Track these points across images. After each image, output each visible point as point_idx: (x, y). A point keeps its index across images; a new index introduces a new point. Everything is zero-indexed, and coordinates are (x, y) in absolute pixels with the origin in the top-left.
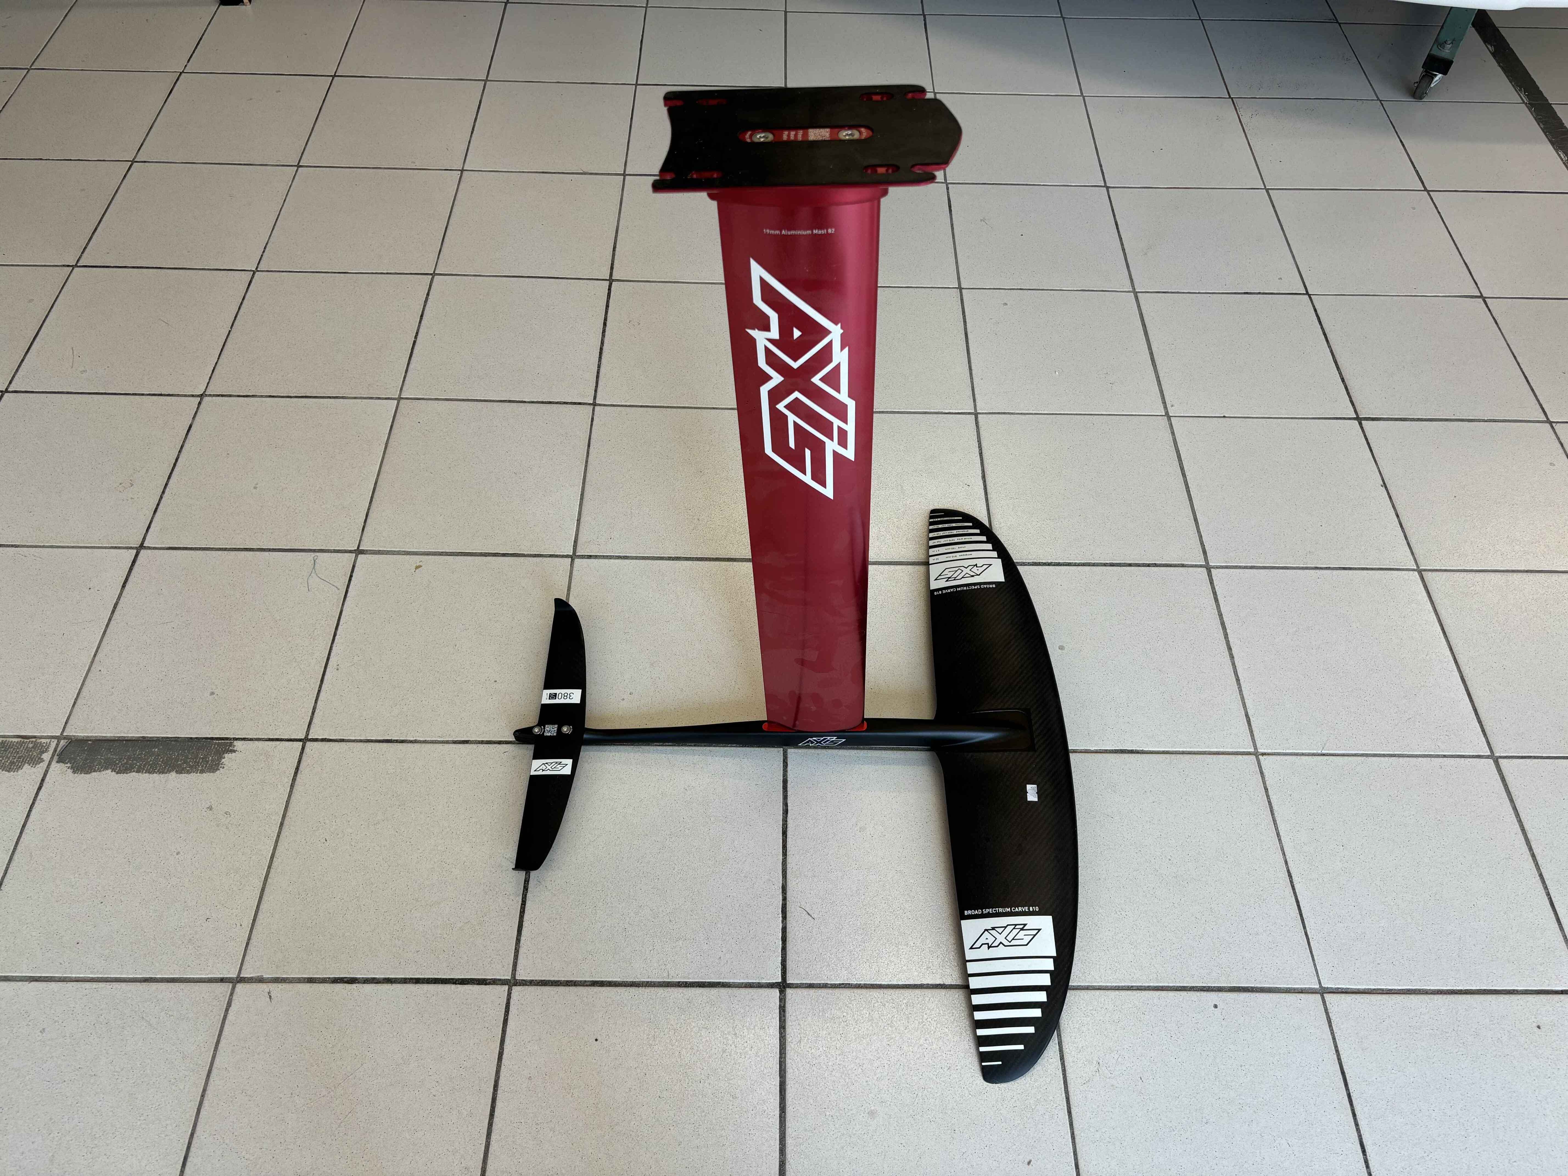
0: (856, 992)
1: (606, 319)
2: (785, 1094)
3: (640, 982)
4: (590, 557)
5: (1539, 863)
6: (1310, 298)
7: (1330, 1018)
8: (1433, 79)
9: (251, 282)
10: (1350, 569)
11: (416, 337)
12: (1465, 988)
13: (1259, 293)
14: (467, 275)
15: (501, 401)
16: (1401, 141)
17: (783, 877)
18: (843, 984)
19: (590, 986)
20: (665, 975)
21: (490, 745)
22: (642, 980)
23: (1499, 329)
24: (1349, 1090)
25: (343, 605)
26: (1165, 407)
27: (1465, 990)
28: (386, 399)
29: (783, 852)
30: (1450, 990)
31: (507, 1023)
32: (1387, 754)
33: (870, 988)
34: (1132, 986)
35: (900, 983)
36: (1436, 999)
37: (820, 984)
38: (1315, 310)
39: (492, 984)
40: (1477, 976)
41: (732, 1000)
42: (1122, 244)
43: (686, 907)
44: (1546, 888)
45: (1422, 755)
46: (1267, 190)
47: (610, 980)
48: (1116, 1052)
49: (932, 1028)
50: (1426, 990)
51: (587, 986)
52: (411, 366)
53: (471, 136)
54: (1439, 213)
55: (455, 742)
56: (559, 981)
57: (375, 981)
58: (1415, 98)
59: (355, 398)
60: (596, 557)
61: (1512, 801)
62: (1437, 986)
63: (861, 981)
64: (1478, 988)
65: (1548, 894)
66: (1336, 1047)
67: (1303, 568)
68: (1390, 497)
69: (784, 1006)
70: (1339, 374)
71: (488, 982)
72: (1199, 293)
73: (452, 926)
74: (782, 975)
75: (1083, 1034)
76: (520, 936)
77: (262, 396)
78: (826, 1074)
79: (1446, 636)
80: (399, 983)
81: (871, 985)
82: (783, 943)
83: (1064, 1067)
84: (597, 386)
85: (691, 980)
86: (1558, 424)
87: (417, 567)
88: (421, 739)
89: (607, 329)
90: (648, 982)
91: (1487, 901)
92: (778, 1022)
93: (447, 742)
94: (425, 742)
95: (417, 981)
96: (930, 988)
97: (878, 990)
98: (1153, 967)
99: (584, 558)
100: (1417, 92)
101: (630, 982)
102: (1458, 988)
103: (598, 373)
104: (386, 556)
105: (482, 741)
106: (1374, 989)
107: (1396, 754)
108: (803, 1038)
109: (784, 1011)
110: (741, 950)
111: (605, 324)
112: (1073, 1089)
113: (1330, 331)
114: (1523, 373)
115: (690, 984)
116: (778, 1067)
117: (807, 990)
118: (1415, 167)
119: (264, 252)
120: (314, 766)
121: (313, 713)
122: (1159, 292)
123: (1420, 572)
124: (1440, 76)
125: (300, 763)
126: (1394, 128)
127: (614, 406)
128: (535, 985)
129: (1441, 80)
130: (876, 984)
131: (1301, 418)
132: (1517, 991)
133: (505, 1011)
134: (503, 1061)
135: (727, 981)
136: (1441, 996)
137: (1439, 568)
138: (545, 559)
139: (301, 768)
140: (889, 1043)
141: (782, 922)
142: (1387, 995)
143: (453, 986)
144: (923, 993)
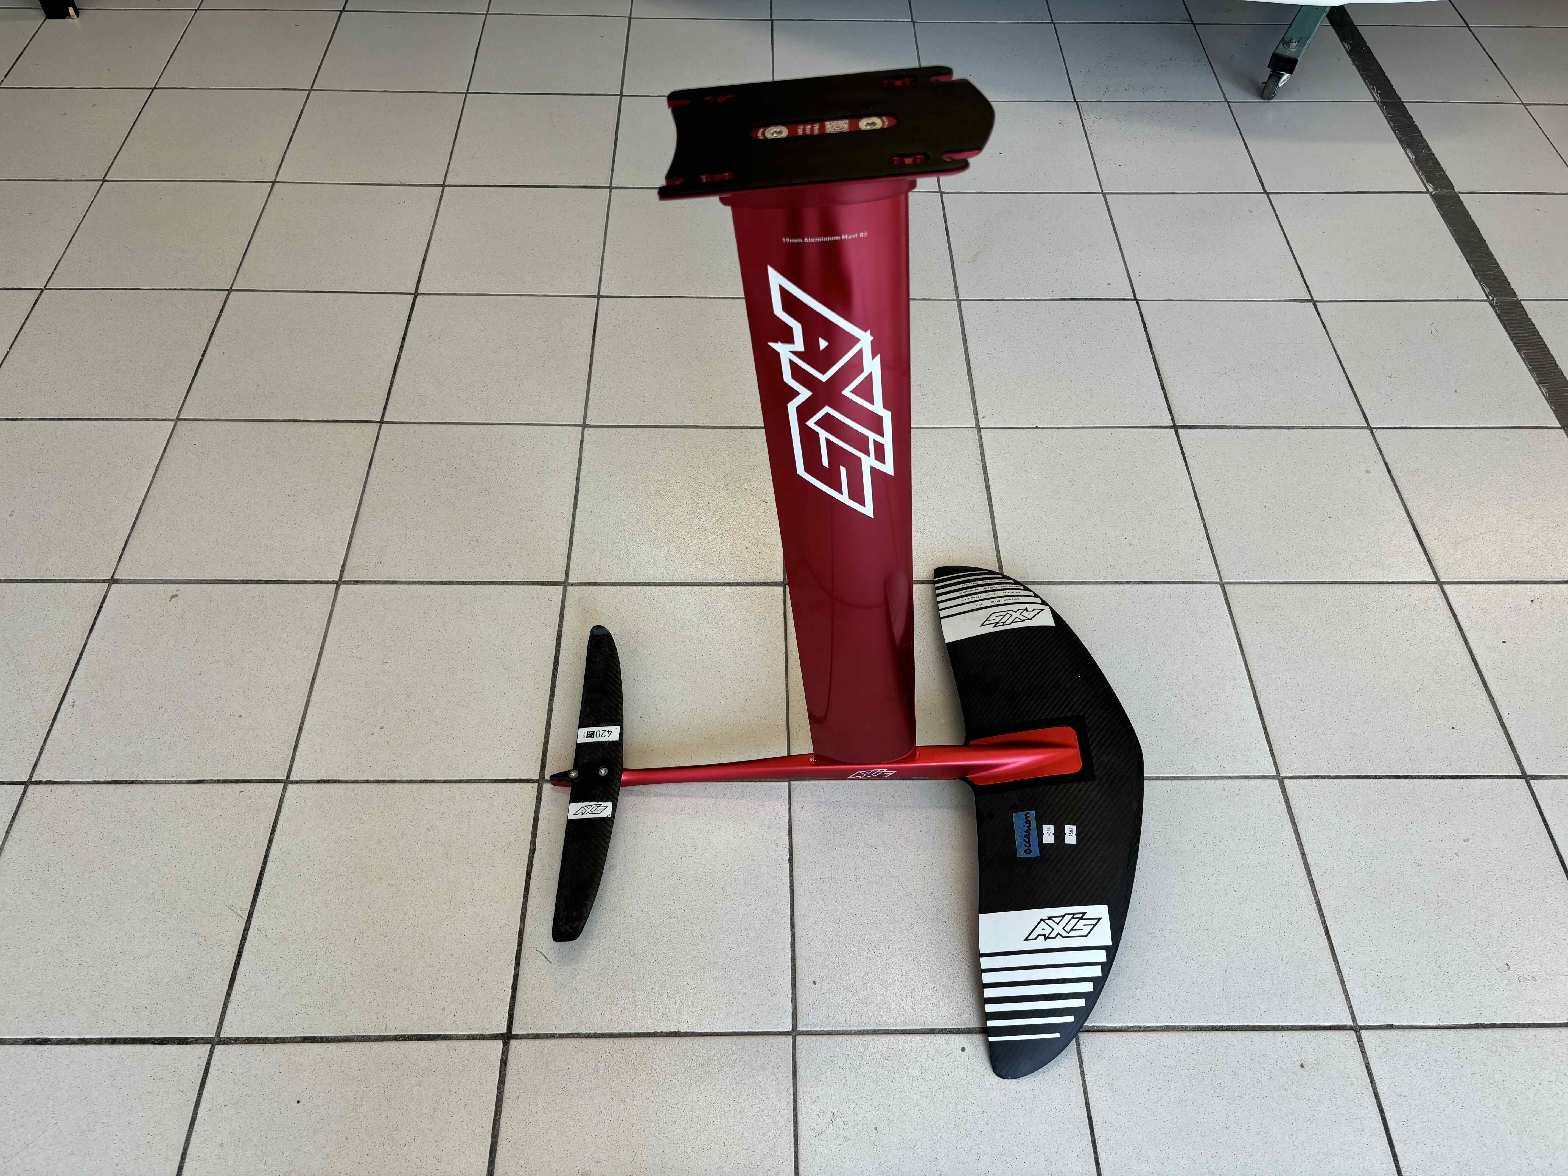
0: (584, 1042)
1: (405, 334)
2: (495, 1155)
3: (354, 1036)
4: (356, 582)
5: (1317, 888)
6: (1138, 304)
7: (1082, 1059)
8: (1280, 79)
9: (37, 300)
10: (1151, 583)
11: (203, 355)
12: (1227, 1024)
13: (1086, 299)
14: (266, 291)
15: (284, 421)
16: (1245, 143)
17: (521, 921)
18: (571, 1034)
19: (300, 1042)
20: (383, 1028)
21: (225, 785)
22: (357, 1034)
23: (1327, 333)
24: (1094, 1136)
25: (88, 637)
26: (977, 419)
27: (1227, 1026)
28: (163, 420)
29: (525, 894)
30: (1210, 1026)
31: (204, 1085)
32: (1171, 777)
33: (599, 1037)
34: (878, 1030)
35: (632, 1032)
36: (1194, 1037)
37: (547, 1034)
38: (1142, 316)
39: (193, 1043)
40: (1241, 1011)
41: (451, 1054)
42: (951, 251)
43: (414, 954)
44: (1322, 915)
45: (1206, 777)
46: (1104, 195)
47: (323, 1035)
48: (853, 1101)
49: (661, 1079)
50: (1185, 1026)
51: (297, 1042)
52: (194, 386)
53: (288, 147)
54: (1277, 215)
55: (189, 782)
56: (267, 1038)
57: (70, 1042)
58: (1264, 99)
59: (130, 419)
60: (363, 582)
61: (1294, 823)
62: (1197, 1022)
63: (591, 1030)
64: (1241, 1024)
65: (1324, 923)
66: (1085, 1089)
67: (1102, 583)
68: (1200, 508)
69: (506, 1060)
70: (1160, 381)
71: (189, 1041)
72: (1025, 300)
73: (159, 981)
74: (508, 1025)
75: (821, 1083)
76: (231, 990)
77: (31, 419)
78: (541, 1133)
79: (1243, 652)
80: (94, 1043)
81: (602, 1034)
82: (512, 991)
83: (797, 1119)
84: (386, 404)
85: (409, 1034)
86: (1379, 430)
87: (172, 597)
88: (153, 780)
89: (405, 344)
90: (363, 1036)
91: (1258, 930)
92: (498, 1076)
93: (181, 782)
94: (157, 782)
95: (114, 1041)
96: (664, 1036)
97: (608, 1040)
98: (902, 1009)
99: (350, 584)
100: (1266, 92)
101: (344, 1037)
102: (1220, 1024)
103: (390, 389)
104: (141, 585)
105: (218, 780)
106: (1132, 1027)
107: (1179, 777)
108: (522, 1094)
109: (506, 1064)
110: (467, 1000)
111: (404, 339)
112: (803, 1142)
113: (1154, 338)
114: (1347, 378)
115: (408, 1037)
116: (492, 1126)
117: (533, 1040)
118: (1256, 170)
119: (55, 269)
120: (34, 810)
121: (40, 754)
122: (983, 300)
123: (1223, 585)
124: (1286, 76)
125: (19, 808)
126: (1239, 129)
127: (402, 423)
128: (240, 1043)
129: (1289, 80)
130: (606, 1034)
131: (1117, 427)
132: (1282, 1027)
133: (204, 1073)
134: (196, 1127)
135: (448, 1033)
136: (1200, 1033)
137: (1242, 581)
138: (309, 585)
139: (19, 813)
140: (612, 1097)
141: (515, 969)
142: (1144, 1033)
143: (151, 1047)
144: (655, 1042)
